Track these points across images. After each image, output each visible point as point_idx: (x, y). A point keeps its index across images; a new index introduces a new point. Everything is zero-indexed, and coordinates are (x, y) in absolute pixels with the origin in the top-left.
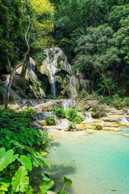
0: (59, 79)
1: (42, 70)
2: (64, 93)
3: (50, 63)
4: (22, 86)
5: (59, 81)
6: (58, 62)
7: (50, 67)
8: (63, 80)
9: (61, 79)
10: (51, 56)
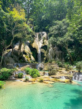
0: (43, 51)
1: (34, 45)
2: (45, 59)
3: (39, 41)
4: (17, 55)
5: (43, 52)
6: (43, 41)
7: (39, 43)
8: (45, 51)
9: (44, 51)
10: (40, 37)
